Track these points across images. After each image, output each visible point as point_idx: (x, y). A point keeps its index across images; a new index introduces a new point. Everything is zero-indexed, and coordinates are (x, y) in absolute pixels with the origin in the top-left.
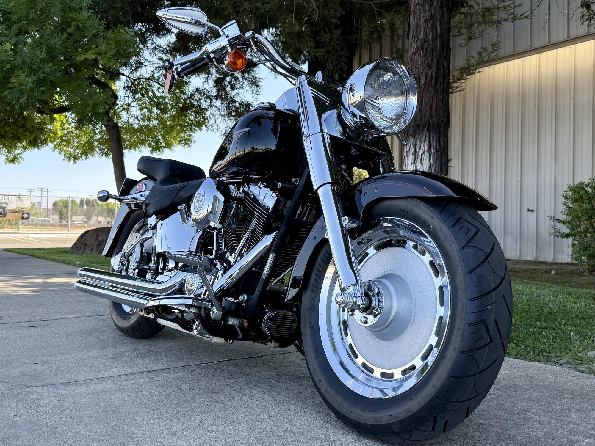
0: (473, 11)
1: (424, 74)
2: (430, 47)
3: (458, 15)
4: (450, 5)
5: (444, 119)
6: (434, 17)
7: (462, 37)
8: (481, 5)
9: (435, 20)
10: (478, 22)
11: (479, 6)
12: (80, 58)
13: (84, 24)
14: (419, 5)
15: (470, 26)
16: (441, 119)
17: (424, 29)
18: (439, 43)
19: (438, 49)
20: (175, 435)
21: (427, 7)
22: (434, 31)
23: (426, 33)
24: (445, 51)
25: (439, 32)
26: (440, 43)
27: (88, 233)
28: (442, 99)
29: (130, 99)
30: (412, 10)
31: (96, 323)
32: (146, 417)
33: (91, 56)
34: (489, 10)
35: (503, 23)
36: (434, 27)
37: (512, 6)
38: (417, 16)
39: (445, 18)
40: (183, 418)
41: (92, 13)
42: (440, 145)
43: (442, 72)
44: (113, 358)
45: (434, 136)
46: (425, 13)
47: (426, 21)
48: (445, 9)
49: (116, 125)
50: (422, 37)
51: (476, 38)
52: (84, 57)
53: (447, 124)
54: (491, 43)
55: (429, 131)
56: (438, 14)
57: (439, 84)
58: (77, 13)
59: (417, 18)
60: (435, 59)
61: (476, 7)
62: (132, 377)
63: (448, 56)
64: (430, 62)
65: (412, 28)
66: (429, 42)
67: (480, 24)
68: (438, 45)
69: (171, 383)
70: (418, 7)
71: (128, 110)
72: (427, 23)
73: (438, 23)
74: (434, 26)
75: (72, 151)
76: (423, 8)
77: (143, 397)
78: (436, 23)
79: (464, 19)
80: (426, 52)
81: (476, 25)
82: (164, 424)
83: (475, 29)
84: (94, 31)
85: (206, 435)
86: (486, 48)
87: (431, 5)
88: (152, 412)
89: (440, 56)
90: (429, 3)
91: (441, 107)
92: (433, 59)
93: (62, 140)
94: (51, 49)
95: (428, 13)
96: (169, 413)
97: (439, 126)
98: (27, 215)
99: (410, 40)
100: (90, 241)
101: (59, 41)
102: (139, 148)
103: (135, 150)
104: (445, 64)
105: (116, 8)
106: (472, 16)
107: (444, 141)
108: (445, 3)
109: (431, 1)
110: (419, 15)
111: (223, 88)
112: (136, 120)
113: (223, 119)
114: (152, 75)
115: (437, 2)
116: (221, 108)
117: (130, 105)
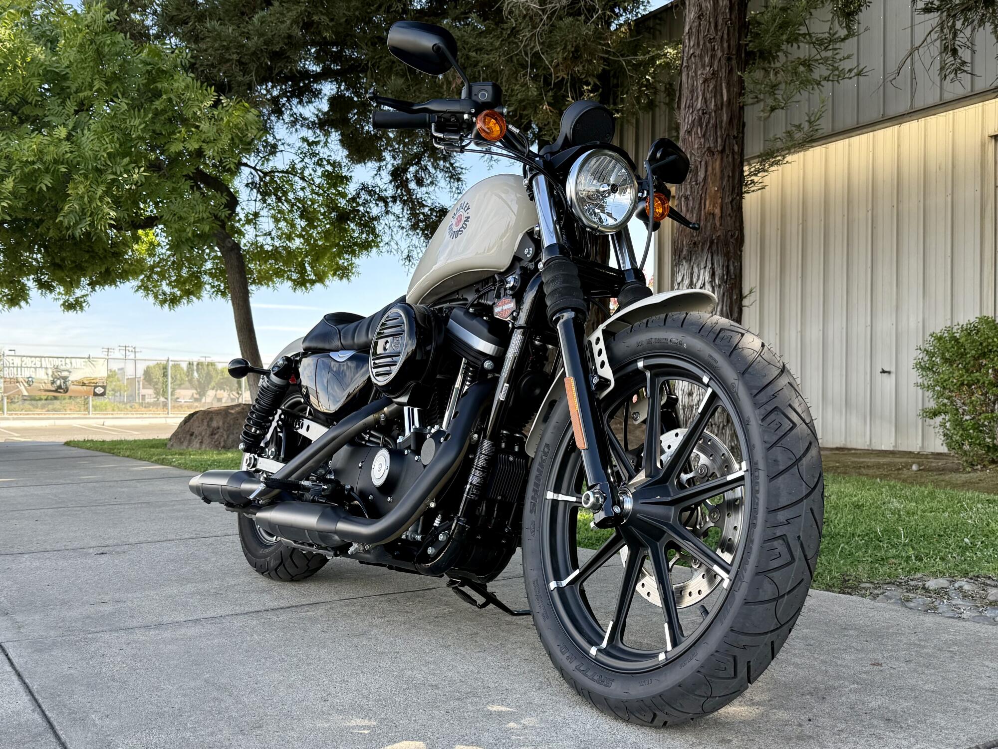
0: (778, 65)
1: (703, 163)
2: (712, 122)
3: (756, 71)
4: (743, 55)
5: (735, 233)
6: (718, 74)
7: (763, 105)
8: (790, 57)
9: (719, 79)
11: (787, 57)
12: (176, 147)
14: (695, 56)
15: (773, 88)
16: (730, 233)
17: (703, 94)
18: (725, 115)
19: (724, 124)
21: (707, 60)
22: (718, 97)
23: (705, 100)
24: (735, 127)
25: (725, 99)
26: (727, 116)
27: (195, 416)
28: (731, 202)
29: (259, 205)
30: (685, 64)
33: (193, 144)
34: (804, 63)
35: (822, 83)
36: (717, 91)
37: (837, 57)
38: (691, 73)
39: (736, 78)
41: (193, 77)
42: (728, 272)
43: (730, 159)
45: (719, 260)
46: (704, 69)
47: (705, 80)
48: (734, 62)
49: (237, 246)
50: (699, 106)
51: (782, 108)
52: (180, 146)
53: (740, 241)
55: (712, 252)
56: (723, 70)
57: (726, 179)
59: (692, 77)
60: (719, 140)
61: (783, 60)
63: (741, 135)
64: (712, 145)
65: (685, 92)
66: (710, 114)
67: (787, 84)
68: (725, 118)
70: (693, 59)
71: (256, 222)
72: (706, 85)
73: (724, 85)
74: (718, 88)
75: (167, 289)
76: (701, 60)
78: (721, 84)
79: (764, 77)
80: (706, 129)
81: (783, 86)
83: (781, 93)
87: (713, 57)
89: (728, 135)
90: (709, 54)
91: (730, 214)
92: (717, 141)
93: (153, 272)
95: (708, 69)
97: (727, 244)
98: (101, 389)
99: (683, 112)
100: (198, 428)
102: (273, 282)
103: (268, 286)
104: (736, 148)
106: (777, 72)
107: (735, 267)
108: (734, 53)
109: (714, 49)
110: (696, 72)
111: (404, 184)
112: (269, 238)
113: (406, 233)
114: (293, 166)
115: (723, 51)
116: (401, 216)
117: (258, 213)
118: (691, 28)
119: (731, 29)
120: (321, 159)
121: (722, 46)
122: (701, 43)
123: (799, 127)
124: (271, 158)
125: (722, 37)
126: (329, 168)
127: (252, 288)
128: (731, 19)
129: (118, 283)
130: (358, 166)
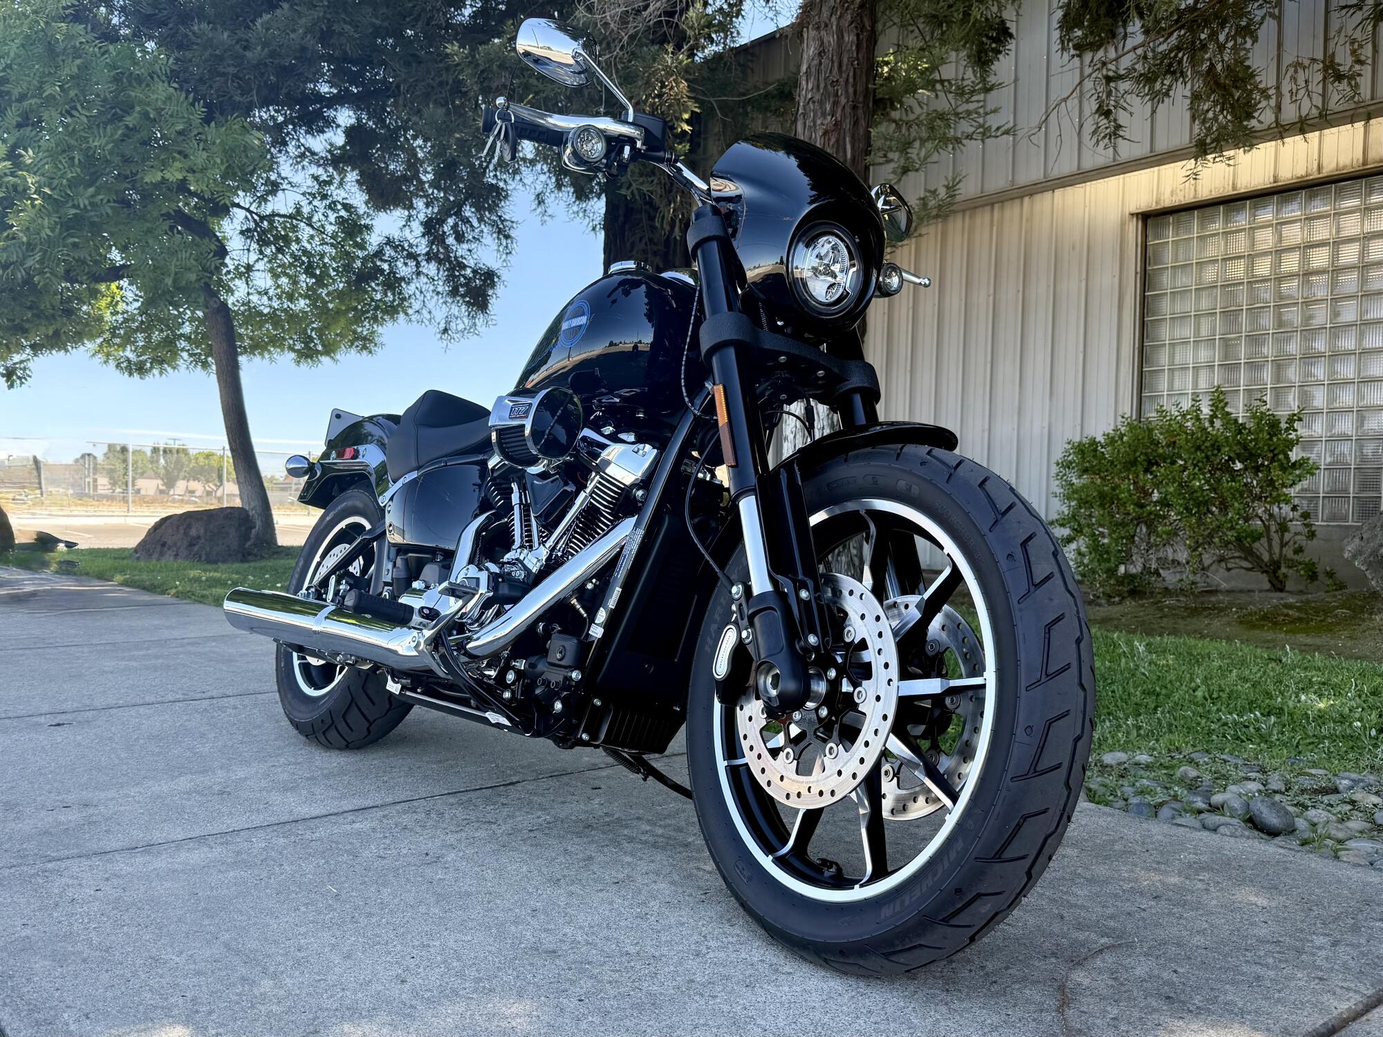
0: (912, 117)
3: (885, 124)
4: (871, 105)
6: (841, 125)
7: (892, 166)
8: (925, 107)
9: (841, 132)
10: (921, 139)
11: (922, 108)
12: (153, 177)
13: (159, 111)
14: (814, 102)
15: (905, 146)
20: (348, 957)
21: (828, 107)
27: (169, 522)
29: (253, 257)
30: (801, 111)
31: (188, 717)
32: (291, 920)
33: (174, 174)
34: (942, 116)
35: (965, 142)
36: (839, 148)
37: (981, 111)
38: (807, 124)
39: (861, 131)
40: (363, 921)
41: (175, 89)
44: (222, 793)
47: (825, 133)
48: (860, 112)
49: (224, 305)
51: (917, 170)
52: (158, 177)
54: (946, 183)
56: (848, 121)
58: (143, 85)
59: (810, 127)
61: (918, 111)
62: (261, 833)
67: (923, 142)
69: (340, 846)
70: (811, 105)
71: (249, 277)
72: (826, 139)
73: (848, 139)
74: (841, 143)
75: (132, 356)
76: (821, 108)
77: (283, 877)
78: (844, 139)
79: (894, 132)
81: (917, 144)
82: (326, 935)
83: (915, 151)
84: (180, 127)
85: (409, 957)
86: (936, 190)
87: (835, 103)
88: (303, 909)
90: (831, 100)
93: (114, 335)
94: (90, 159)
95: (829, 118)
96: (335, 910)
100: (173, 537)
101: (107, 144)
102: (270, 352)
103: (263, 357)
105: (224, 74)
106: (910, 126)
108: (861, 100)
109: (836, 95)
110: (814, 122)
111: (440, 239)
112: (265, 298)
113: (441, 301)
114: (298, 210)
115: (847, 97)
116: (436, 278)
117: (253, 266)
118: (809, 67)
119: (858, 72)
120: (334, 203)
121: (847, 92)
122: (822, 85)
123: (934, 192)
124: (270, 198)
125: (847, 80)
126: (343, 213)
127: (242, 359)
128: (857, 59)
129: (70, 348)
130: (382, 214)
